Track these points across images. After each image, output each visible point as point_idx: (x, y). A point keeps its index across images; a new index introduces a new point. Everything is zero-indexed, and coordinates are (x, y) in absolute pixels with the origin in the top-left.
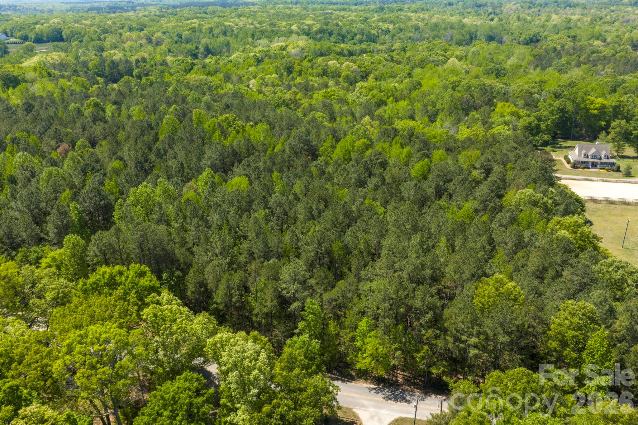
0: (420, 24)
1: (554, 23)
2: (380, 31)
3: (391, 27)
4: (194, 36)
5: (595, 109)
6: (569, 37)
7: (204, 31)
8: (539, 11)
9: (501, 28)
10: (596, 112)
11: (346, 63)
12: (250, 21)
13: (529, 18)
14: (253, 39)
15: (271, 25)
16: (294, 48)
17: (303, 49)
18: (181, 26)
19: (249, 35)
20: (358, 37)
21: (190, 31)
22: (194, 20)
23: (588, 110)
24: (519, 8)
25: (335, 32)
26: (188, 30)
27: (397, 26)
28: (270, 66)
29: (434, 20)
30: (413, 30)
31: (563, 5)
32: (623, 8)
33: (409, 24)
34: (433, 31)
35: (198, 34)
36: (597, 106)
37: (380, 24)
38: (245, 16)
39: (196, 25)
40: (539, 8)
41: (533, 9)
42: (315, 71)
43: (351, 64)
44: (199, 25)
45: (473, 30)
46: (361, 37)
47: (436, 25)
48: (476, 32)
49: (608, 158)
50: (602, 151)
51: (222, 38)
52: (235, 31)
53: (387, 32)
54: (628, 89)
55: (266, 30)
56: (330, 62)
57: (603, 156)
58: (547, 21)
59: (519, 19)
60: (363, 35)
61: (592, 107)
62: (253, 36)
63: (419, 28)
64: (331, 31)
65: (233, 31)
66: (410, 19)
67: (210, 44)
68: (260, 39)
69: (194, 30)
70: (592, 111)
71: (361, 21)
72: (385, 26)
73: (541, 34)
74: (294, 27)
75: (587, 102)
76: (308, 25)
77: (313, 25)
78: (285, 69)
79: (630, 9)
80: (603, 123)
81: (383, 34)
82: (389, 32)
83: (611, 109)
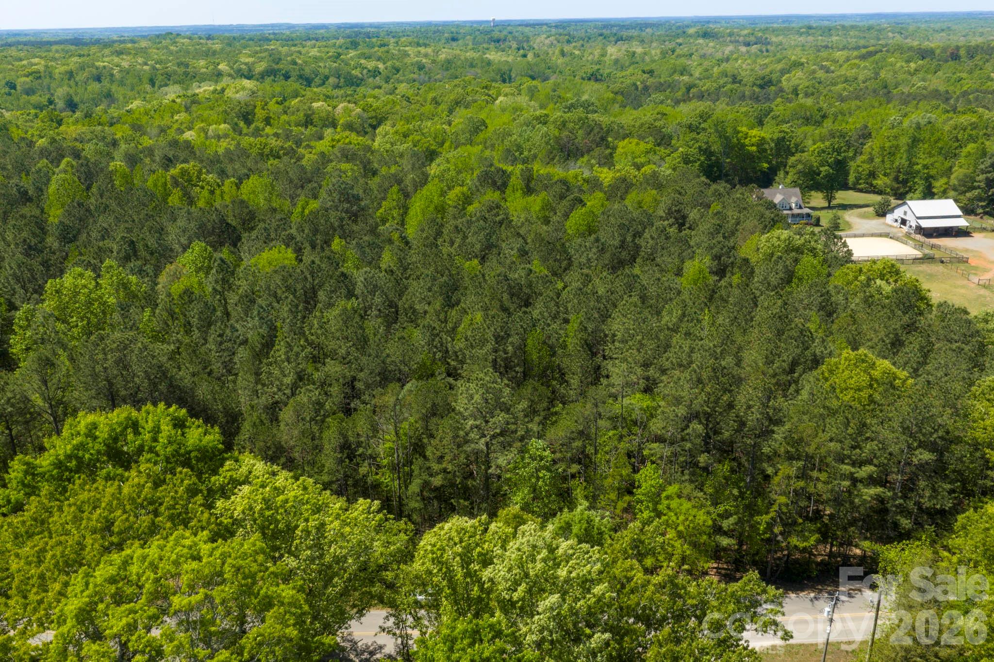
0: (424, 61)
1: (613, 57)
2: (365, 71)
3: (381, 66)
4: (41, 85)
5: (753, 145)
6: (644, 72)
7: (57, 76)
8: (583, 46)
9: (543, 65)
10: (754, 148)
11: (342, 105)
12: (140, 60)
13: (577, 52)
14: (153, 85)
15: (179, 65)
16: (237, 92)
17: (253, 93)
18: (11, 70)
19: (145, 80)
20: (332, 80)
21: (30, 78)
22: (36, 60)
23: (743, 146)
24: (555, 42)
25: (293, 74)
26: (27, 76)
27: (389, 64)
28: (211, 112)
29: (442, 57)
30: (416, 70)
31: (612, 39)
32: (692, 41)
33: (407, 60)
34: (447, 70)
35: (46, 81)
36: (754, 140)
37: (363, 61)
38: (130, 54)
39: (41, 68)
40: (581, 42)
41: (574, 44)
42: (293, 118)
43: (351, 106)
44: (47, 67)
45: (505, 68)
46: (337, 80)
47: (449, 62)
48: (510, 71)
49: (801, 208)
50: (790, 197)
51: (95, 86)
52: (118, 76)
53: (375, 73)
54: (780, 119)
55: (175, 72)
56: (315, 105)
57: (793, 205)
58: (603, 56)
59: (563, 54)
60: (338, 78)
61: (747, 142)
62: (152, 82)
63: (424, 67)
64: (287, 72)
65: (112, 75)
66: (406, 55)
67: (76, 94)
68: (166, 85)
69: (37, 76)
70: (749, 148)
71: (330, 57)
72: (371, 65)
73: (601, 71)
74: (222, 67)
75: (740, 135)
76: (246, 64)
77: (254, 63)
78: (238, 117)
79: (701, 41)
80: (766, 165)
81: (371, 76)
82: (380, 73)
83: (773, 145)
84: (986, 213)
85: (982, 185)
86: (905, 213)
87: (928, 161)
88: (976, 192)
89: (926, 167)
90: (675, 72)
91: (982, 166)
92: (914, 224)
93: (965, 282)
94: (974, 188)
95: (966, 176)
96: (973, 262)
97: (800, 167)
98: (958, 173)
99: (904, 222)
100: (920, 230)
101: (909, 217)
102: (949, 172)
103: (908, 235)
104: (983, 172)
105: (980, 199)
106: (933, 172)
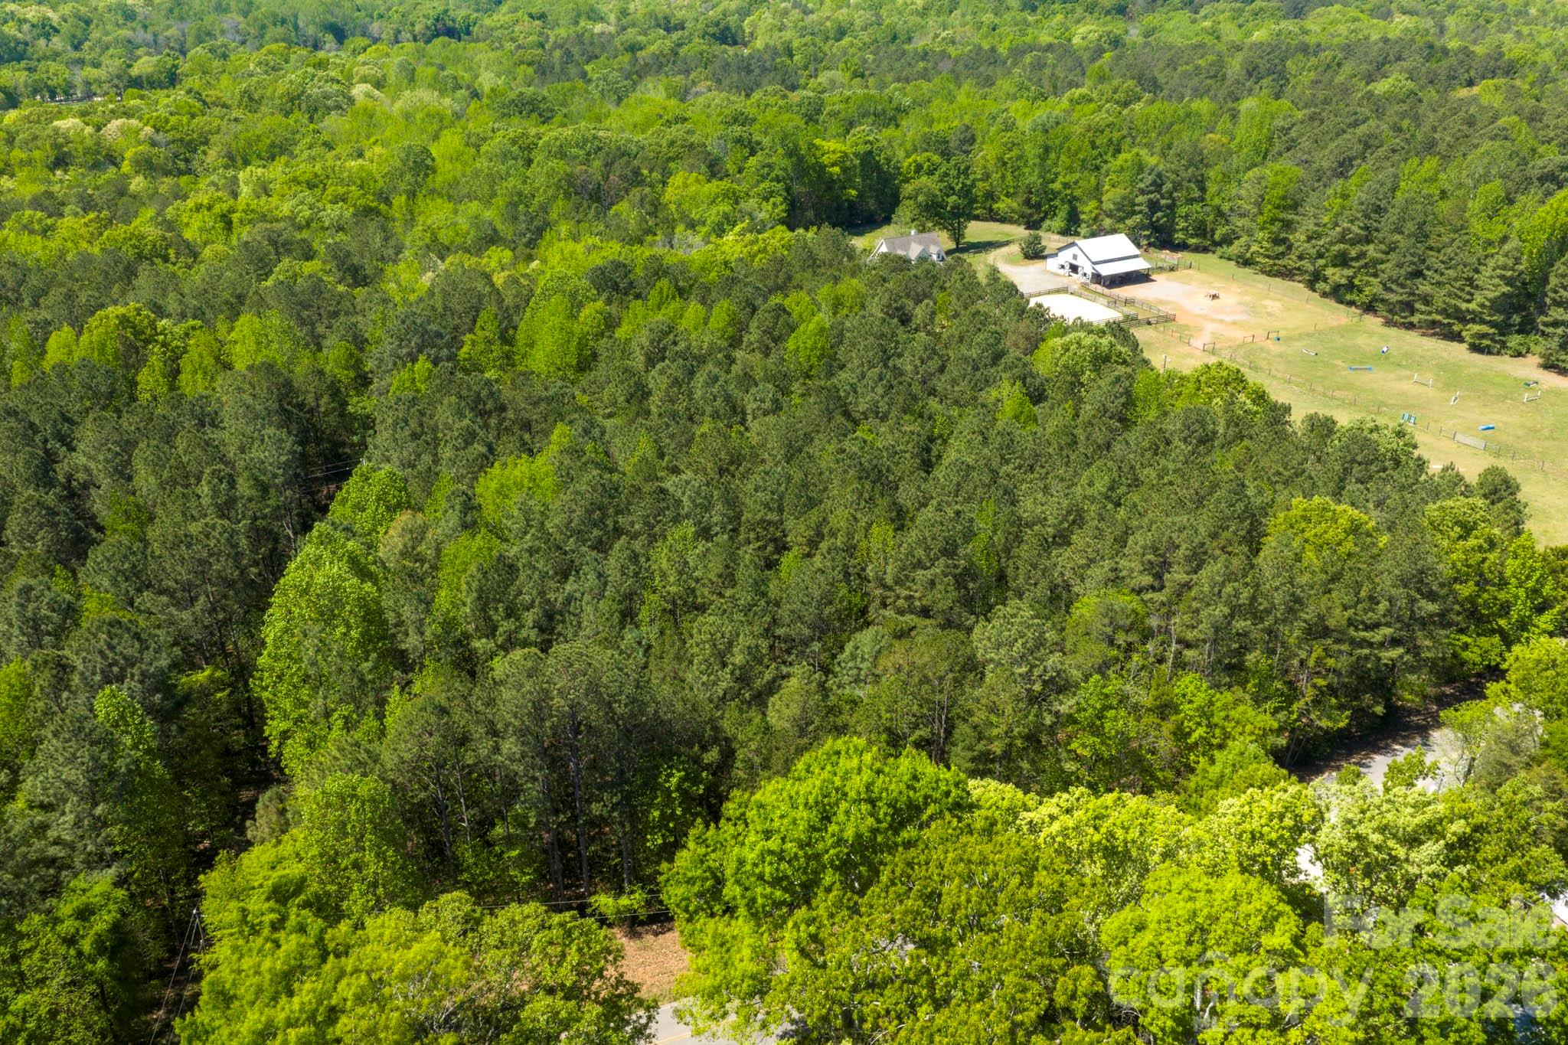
2: (26, 27)
5: (833, 165)
11: (116, 123)
33: (98, 3)
36: (834, 157)
37: (11, 7)
43: (134, 123)
47: (178, 4)
50: (928, 246)
56: (62, 124)
57: (935, 257)
61: (826, 160)
70: (831, 169)
73: (452, 13)
75: (817, 151)
80: (854, 192)
81: (39, 36)
82: (56, 31)
83: (857, 162)
84: (1150, 245)
85: (1145, 209)
86: (1075, 257)
87: (1068, 179)
88: (1137, 218)
89: (1066, 186)
90: (579, 16)
91: (1141, 185)
92: (1089, 271)
93: (1187, 349)
94: (1134, 213)
95: (1124, 198)
96: (1181, 320)
97: (921, 198)
98: (1111, 196)
99: (1074, 269)
100: (1097, 278)
101: (1081, 261)
102: (1097, 192)
103: (1084, 286)
104: (1143, 192)
105: (1144, 228)
106: (1077, 193)
